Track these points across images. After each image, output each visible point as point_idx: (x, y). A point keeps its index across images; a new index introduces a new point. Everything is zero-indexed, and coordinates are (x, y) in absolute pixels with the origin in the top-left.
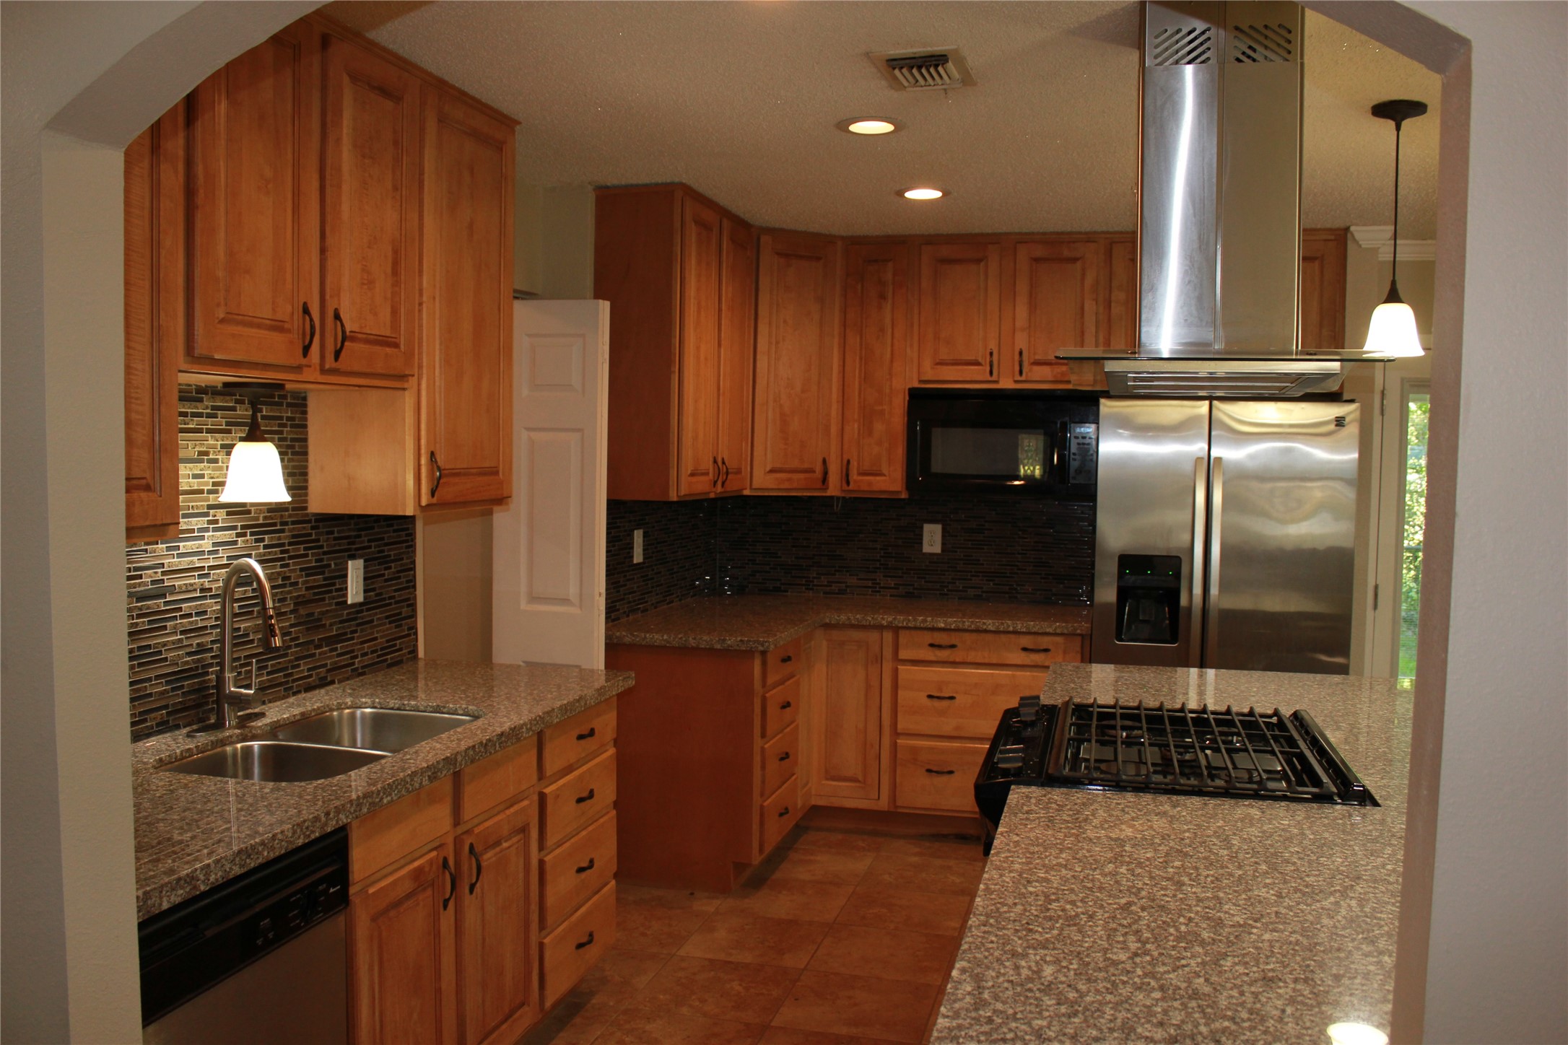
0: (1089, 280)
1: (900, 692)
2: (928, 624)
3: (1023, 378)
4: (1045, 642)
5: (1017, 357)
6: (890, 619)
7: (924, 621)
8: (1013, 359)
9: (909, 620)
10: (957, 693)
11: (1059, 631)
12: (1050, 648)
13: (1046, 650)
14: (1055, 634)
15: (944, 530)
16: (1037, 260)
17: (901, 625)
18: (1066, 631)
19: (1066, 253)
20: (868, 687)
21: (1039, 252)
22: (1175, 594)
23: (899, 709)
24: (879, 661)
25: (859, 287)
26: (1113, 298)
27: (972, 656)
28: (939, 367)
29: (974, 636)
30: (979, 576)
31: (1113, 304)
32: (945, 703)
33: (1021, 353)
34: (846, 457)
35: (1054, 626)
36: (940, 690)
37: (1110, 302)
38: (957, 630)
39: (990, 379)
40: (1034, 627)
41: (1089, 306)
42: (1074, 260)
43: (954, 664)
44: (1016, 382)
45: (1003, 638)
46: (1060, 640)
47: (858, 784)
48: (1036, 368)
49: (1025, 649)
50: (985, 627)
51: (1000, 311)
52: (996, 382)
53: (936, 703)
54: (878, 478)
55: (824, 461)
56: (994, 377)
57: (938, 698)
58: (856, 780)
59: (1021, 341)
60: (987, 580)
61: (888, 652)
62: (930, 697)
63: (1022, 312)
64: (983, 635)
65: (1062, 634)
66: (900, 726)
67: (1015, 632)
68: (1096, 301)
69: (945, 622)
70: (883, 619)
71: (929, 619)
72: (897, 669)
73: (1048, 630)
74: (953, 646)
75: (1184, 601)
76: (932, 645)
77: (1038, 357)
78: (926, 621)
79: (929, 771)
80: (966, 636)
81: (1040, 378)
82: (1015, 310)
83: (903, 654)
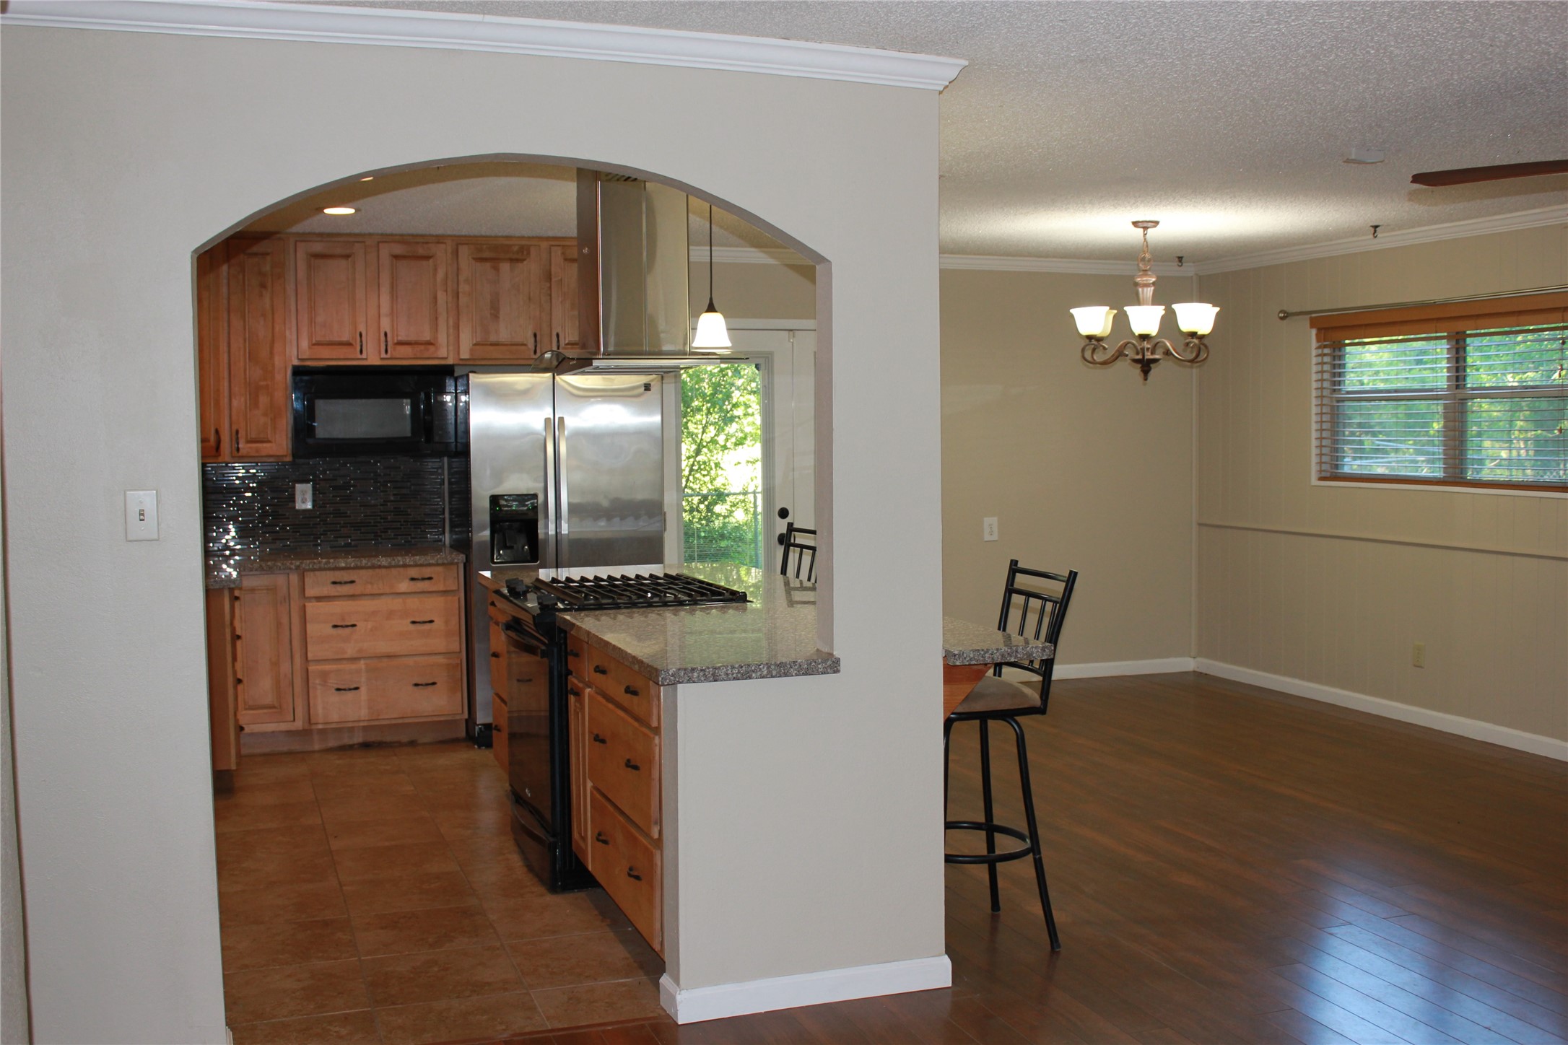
0: (440, 275)
1: (309, 626)
2: (331, 565)
3: (389, 356)
4: (427, 572)
5: (383, 338)
6: (298, 563)
7: (326, 563)
8: (379, 340)
9: (314, 563)
10: (357, 621)
11: (440, 562)
12: (433, 576)
13: (430, 578)
14: (438, 565)
15: (314, 489)
16: (396, 257)
17: (307, 568)
18: (445, 561)
19: (421, 251)
20: (279, 624)
21: (398, 249)
22: (534, 524)
23: (308, 640)
24: (287, 600)
25: (241, 277)
26: (460, 290)
27: (369, 589)
28: (316, 347)
29: (370, 572)
30: (347, 527)
31: (460, 295)
32: (348, 630)
33: (386, 334)
34: (234, 428)
35: (436, 558)
36: (343, 619)
37: (458, 293)
38: (356, 568)
39: (360, 356)
40: (420, 560)
41: (441, 297)
42: (428, 258)
43: (352, 597)
44: (382, 359)
45: (394, 571)
46: (440, 569)
47: (274, 710)
48: (399, 348)
49: (413, 579)
50: (379, 563)
51: (366, 300)
52: (366, 359)
53: (340, 631)
54: (265, 445)
55: (217, 432)
56: (364, 356)
57: (342, 626)
58: (274, 707)
59: (386, 324)
60: (354, 530)
61: (295, 593)
62: (335, 626)
63: (385, 299)
64: (377, 570)
65: (443, 564)
66: (310, 656)
67: (405, 566)
68: (446, 291)
69: (346, 563)
70: (291, 564)
71: (332, 561)
72: (304, 606)
73: (431, 562)
74: (352, 582)
75: (541, 531)
76: (334, 583)
77: (400, 338)
78: (330, 563)
79: (338, 690)
80: (363, 572)
81: (404, 357)
82: (379, 299)
83: (310, 592)
